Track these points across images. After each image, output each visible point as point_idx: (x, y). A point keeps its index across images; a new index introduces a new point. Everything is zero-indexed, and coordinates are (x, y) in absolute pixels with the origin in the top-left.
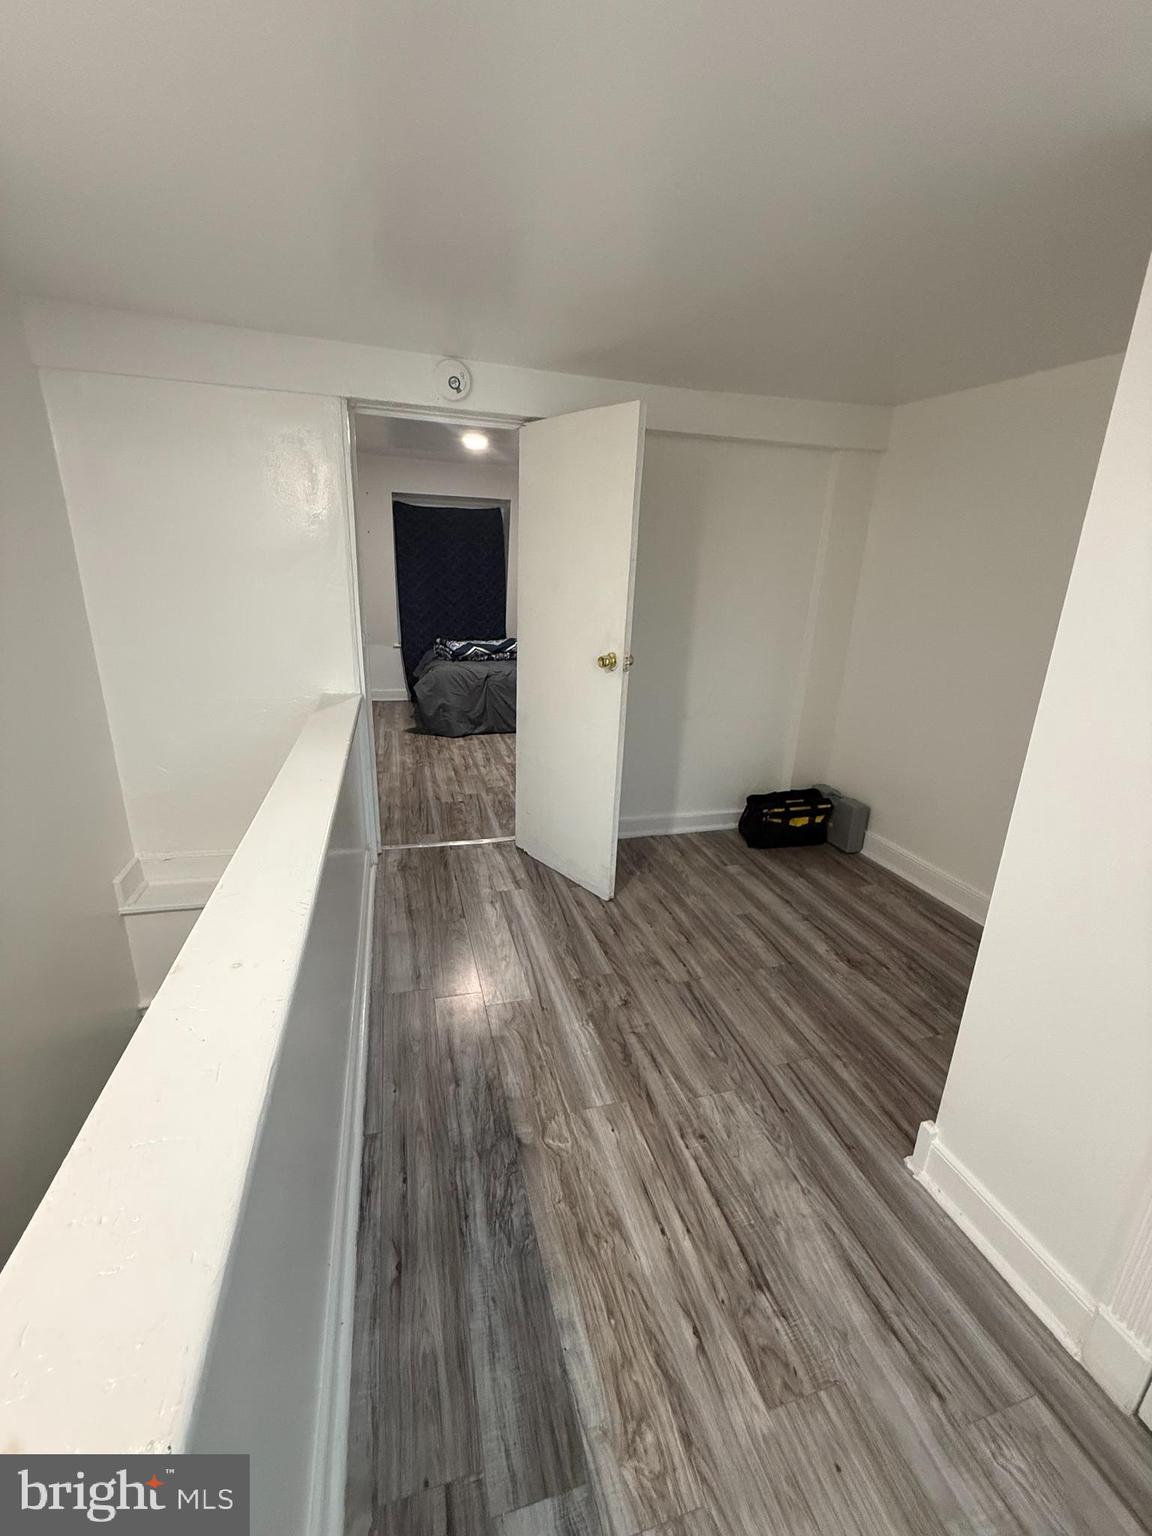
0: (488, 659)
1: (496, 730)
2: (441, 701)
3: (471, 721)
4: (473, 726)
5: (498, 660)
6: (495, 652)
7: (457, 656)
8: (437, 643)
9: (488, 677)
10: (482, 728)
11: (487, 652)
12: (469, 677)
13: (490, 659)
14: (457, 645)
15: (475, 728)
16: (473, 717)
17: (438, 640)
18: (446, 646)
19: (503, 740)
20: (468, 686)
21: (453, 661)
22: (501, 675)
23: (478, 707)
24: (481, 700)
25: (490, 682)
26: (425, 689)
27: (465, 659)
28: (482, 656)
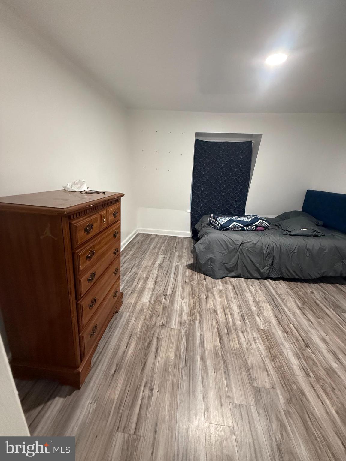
0: (241, 230)
1: (242, 276)
2: (211, 256)
3: (227, 269)
4: (227, 272)
5: (247, 230)
6: (247, 226)
7: (223, 228)
8: (210, 217)
9: (242, 243)
10: (233, 274)
11: (242, 226)
12: (229, 242)
13: (243, 230)
14: (223, 220)
15: (228, 274)
16: (228, 267)
17: (212, 215)
18: (216, 220)
19: (246, 282)
20: (228, 248)
21: (220, 230)
22: (251, 243)
23: (233, 261)
24: (236, 257)
25: (243, 247)
26: (201, 247)
27: (228, 230)
28: (238, 228)
